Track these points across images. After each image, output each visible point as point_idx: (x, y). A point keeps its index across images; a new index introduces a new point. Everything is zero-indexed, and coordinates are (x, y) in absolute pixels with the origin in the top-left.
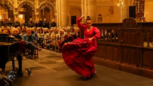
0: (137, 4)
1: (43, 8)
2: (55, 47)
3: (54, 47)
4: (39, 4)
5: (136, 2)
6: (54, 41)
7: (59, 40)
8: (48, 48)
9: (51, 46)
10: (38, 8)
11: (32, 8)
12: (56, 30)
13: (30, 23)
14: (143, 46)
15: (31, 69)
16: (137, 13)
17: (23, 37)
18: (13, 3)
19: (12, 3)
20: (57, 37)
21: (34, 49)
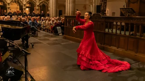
1: (41, 4)
2: (48, 30)
4: (39, 2)
5: (101, 3)
6: (48, 26)
7: (51, 26)
8: (44, 30)
9: (46, 29)
10: (38, 4)
11: (34, 4)
12: (49, 19)
13: (33, 14)
14: (105, 31)
15: (34, 43)
16: (102, 10)
17: (28, 23)
18: (23, 1)
20: (50, 23)
21: (35, 31)
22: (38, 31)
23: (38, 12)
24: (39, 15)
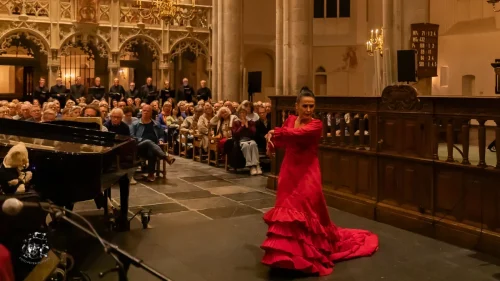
0: (417, 44)
1: (179, 51)
2: (206, 153)
3: (204, 152)
4: (171, 43)
5: (415, 39)
6: (206, 137)
7: (219, 136)
8: (190, 155)
9: (197, 148)
10: (167, 51)
11: (153, 53)
12: (211, 108)
13: (146, 89)
14: (437, 158)
15: (151, 210)
16: (419, 67)
18: (108, 41)
19: (106, 40)
21: (155, 158)
22: (165, 158)
23: (167, 82)
24: (172, 94)
